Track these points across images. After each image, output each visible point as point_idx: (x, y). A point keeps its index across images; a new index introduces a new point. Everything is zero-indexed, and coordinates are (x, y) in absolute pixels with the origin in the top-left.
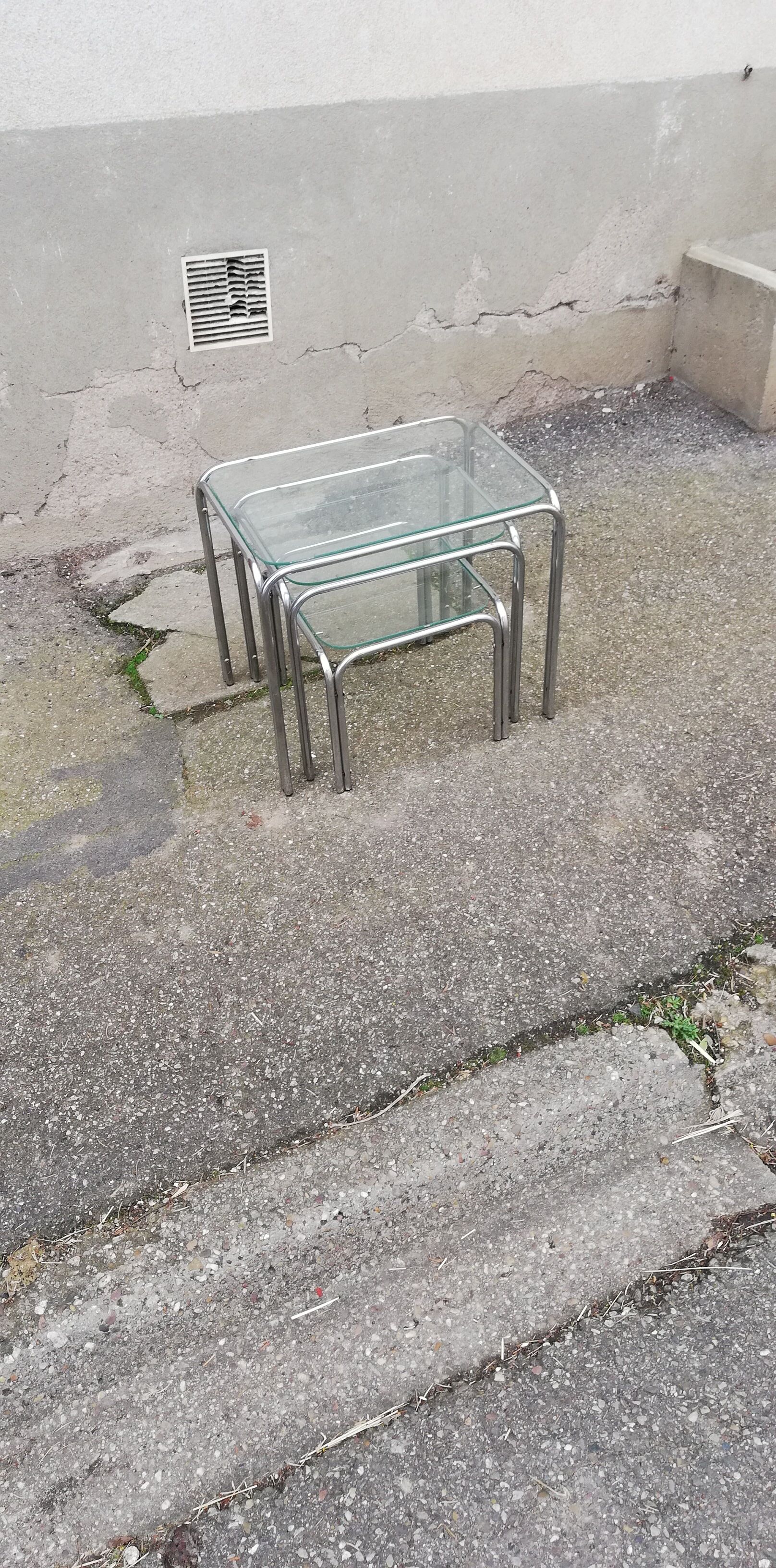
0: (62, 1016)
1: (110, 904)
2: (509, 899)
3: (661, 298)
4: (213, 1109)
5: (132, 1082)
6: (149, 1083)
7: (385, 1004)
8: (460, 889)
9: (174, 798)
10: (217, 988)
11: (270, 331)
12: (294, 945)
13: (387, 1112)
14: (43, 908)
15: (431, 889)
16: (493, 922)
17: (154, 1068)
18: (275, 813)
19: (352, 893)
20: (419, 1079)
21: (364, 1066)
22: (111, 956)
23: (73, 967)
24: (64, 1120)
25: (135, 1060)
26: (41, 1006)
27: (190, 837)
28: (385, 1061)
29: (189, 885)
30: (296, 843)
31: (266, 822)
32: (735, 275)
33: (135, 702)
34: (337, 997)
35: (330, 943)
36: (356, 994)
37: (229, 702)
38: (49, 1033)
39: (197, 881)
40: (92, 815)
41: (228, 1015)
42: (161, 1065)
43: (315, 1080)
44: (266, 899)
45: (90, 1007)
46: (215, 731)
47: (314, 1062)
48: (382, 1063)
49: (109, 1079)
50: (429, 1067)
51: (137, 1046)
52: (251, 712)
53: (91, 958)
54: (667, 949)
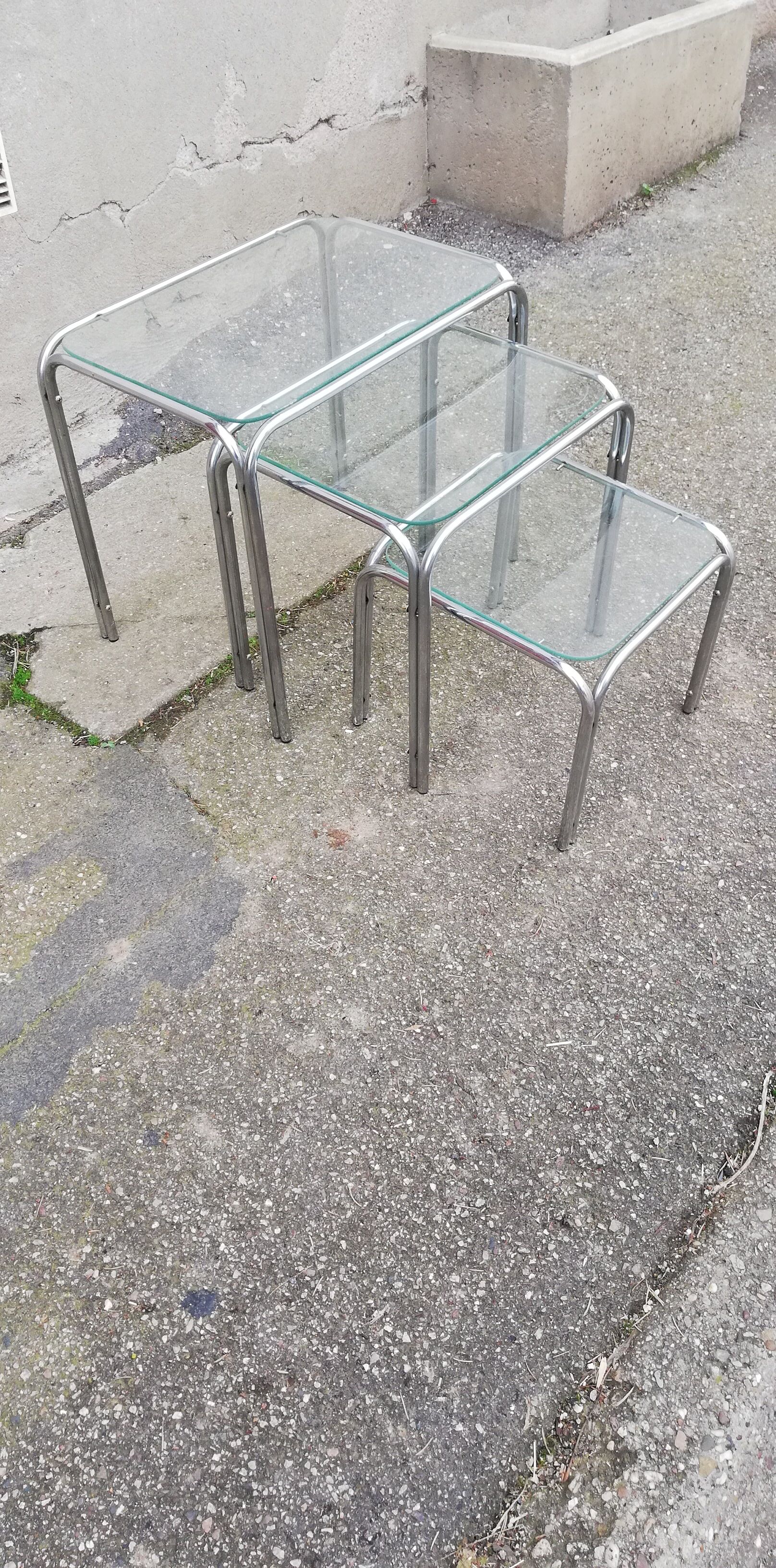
0: (277, 1203)
1: (227, 1018)
2: (701, 824)
3: (412, 103)
4: (566, 1239)
5: (438, 1253)
6: (461, 1244)
7: (662, 1007)
8: (640, 833)
9: (208, 844)
10: (450, 1073)
11: (12, 197)
12: (503, 978)
13: (762, 1142)
14: (137, 1062)
15: (608, 844)
16: (705, 859)
17: (453, 1220)
18: (356, 818)
19: (521, 884)
20: (765, 1084)
21: (696, 1097)
22: (282, 1090)
23: (241, 1128)
24: (388, 1353)
25: (420, 1221)
26: (236, 1203)
27: (269, 889)
28: (716, 1079)
29: (313, 952)
30: (409, 848)
31: (352, 834)
32: (504, 57)
33: (60, 739)
34: (602, 1023)
35: (543, 958)
36: (622, 1009)
37: (186, 698)
38: (278, 1236)
39: (321, 942)
40: (113, 908)
41: (492, 1104)
42: (458, 1211)
43: (656, 1141)
44: (426, 932)
45: (306, 1174)
46: (198, 738)
47: (634, 1119)
48: (715, 1083)
49: (406, 1264)
50: (766, 1064)
51: (407, 1200)
52: (228, 702)
53: (256, 1105)
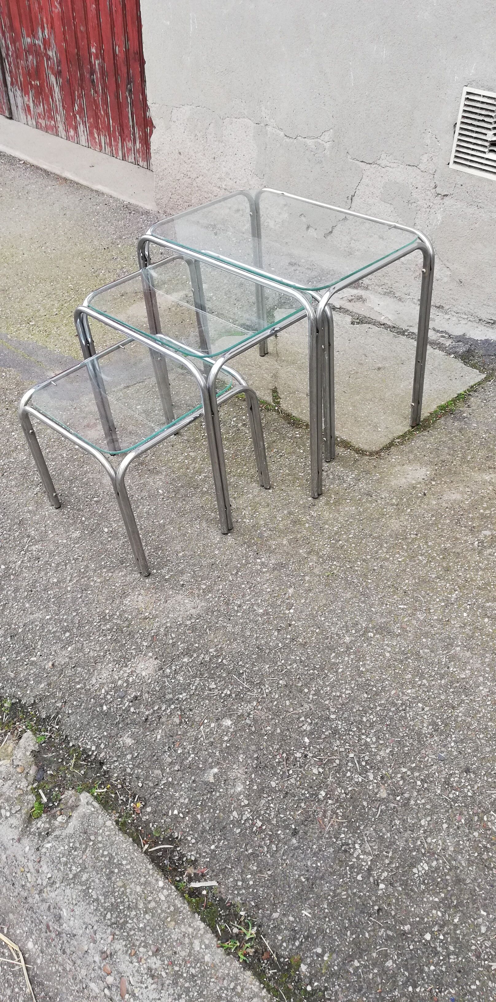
54: (17, 674)
